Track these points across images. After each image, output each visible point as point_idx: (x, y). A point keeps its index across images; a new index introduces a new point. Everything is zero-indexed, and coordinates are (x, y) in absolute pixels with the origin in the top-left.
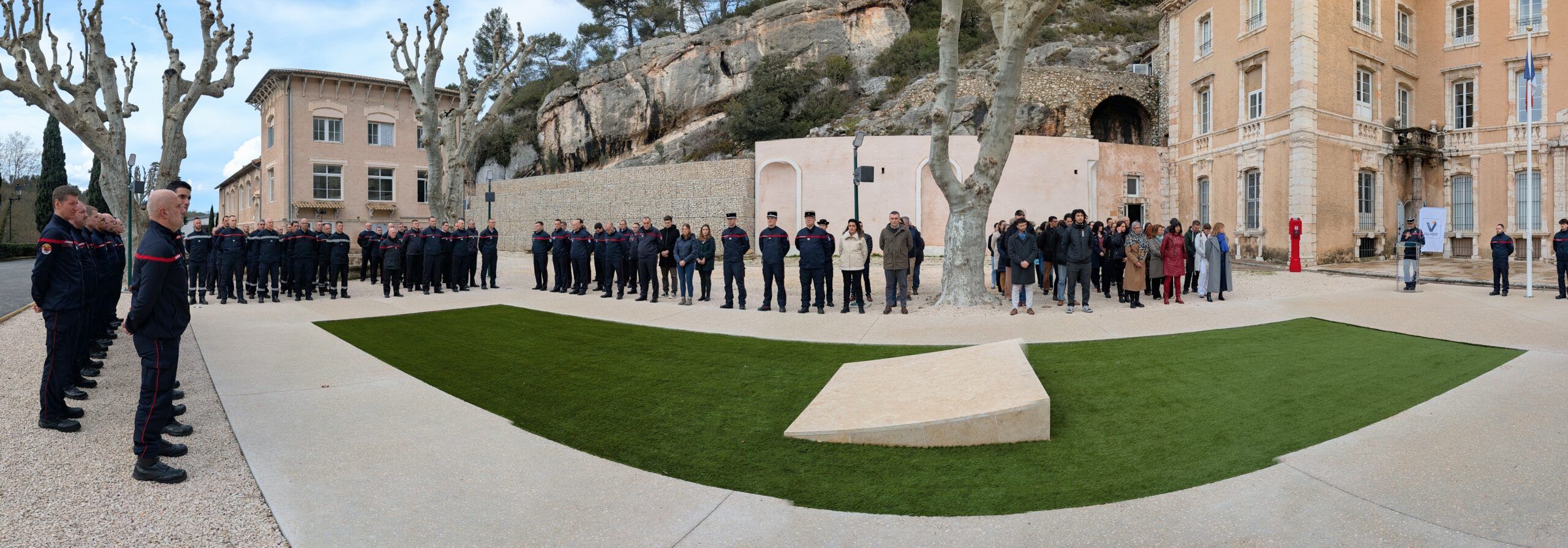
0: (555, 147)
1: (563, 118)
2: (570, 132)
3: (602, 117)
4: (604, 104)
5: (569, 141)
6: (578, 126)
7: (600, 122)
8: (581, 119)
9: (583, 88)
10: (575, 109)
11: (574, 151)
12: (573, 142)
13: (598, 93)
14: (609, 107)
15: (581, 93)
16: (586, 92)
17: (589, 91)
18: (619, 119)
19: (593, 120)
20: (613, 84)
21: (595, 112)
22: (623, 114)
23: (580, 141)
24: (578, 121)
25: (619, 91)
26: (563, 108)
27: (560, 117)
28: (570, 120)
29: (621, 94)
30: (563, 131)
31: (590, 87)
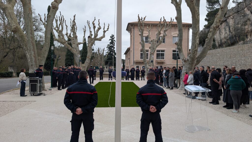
0: (219, 40)
1: (222, 29)
2: (224, 34)
3: (234, 27)
4: (235, 22)
5: (224, 37)
6: (226, 31)
7: (233, 29)
8: (228, 29)
9: (228, 17)
10: (225, 25)
11: (226, 41)
12: (225, 38)
13: (233, 18)
14: (236, 23)
15: (227, 19)
16: (229, 19)
17: (230, 18)
18: (240, 27)
19: (231, 29)
20: (239, 14)
21: (232, 26)
22: (242, 25)
23: (227, 37)
24: (227, 29)
25: (241, 16)
26: (222, 25)
27: (221, 29)
28: (224, 30)
29: (241, 17)
30: (222, 34)
31: (230, 16)
